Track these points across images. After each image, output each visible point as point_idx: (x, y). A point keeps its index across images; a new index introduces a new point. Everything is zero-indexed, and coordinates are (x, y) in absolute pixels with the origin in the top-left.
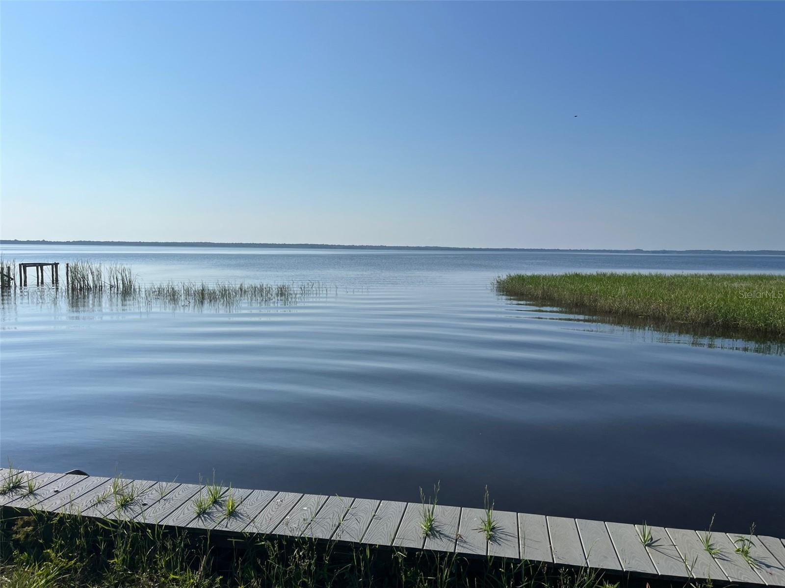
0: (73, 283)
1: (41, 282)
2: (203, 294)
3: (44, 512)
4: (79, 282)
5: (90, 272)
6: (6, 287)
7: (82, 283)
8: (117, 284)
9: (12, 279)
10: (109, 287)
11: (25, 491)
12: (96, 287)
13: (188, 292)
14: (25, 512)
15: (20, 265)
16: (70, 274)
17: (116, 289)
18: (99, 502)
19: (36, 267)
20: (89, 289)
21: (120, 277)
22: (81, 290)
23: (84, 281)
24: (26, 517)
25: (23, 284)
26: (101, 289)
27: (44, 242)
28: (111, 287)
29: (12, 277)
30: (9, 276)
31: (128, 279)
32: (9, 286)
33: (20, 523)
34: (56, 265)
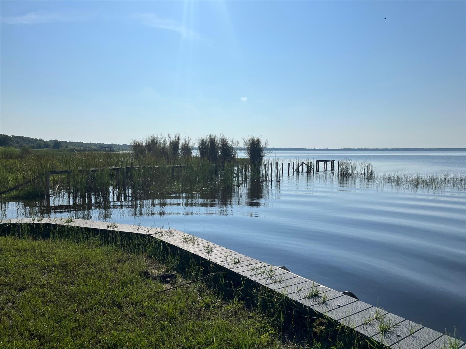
0: (341, 172)
1: (325, 170)
2: (418, 181)
3: (331, 319)
4: (345, 171)
5: (350, 165)
6: (310, 172)
7: (346, 171)
8: (365, 172)
9: (312, 168)
10: (360, 174)
11: (321, 300)
12: (353, 174)
13: (407, 180)
14: (321, 315)
15: (316, 161)
16: (340, 167)
17: (364, 175)
18: (366, 323)
19: (323, 162)
20: (350, 175)
21: (366, 169)
22: (345, 175)
23: (347, 170)
24: (321, 319)
25: (317, 171)
26: (356, 175)
27: (327, 150)
28: (361, 174)
29: (312, 167)
30: (311, 167)
31: (371, 170)
32: (311, 172)
33: (318, 322)
34: (333, 161)
